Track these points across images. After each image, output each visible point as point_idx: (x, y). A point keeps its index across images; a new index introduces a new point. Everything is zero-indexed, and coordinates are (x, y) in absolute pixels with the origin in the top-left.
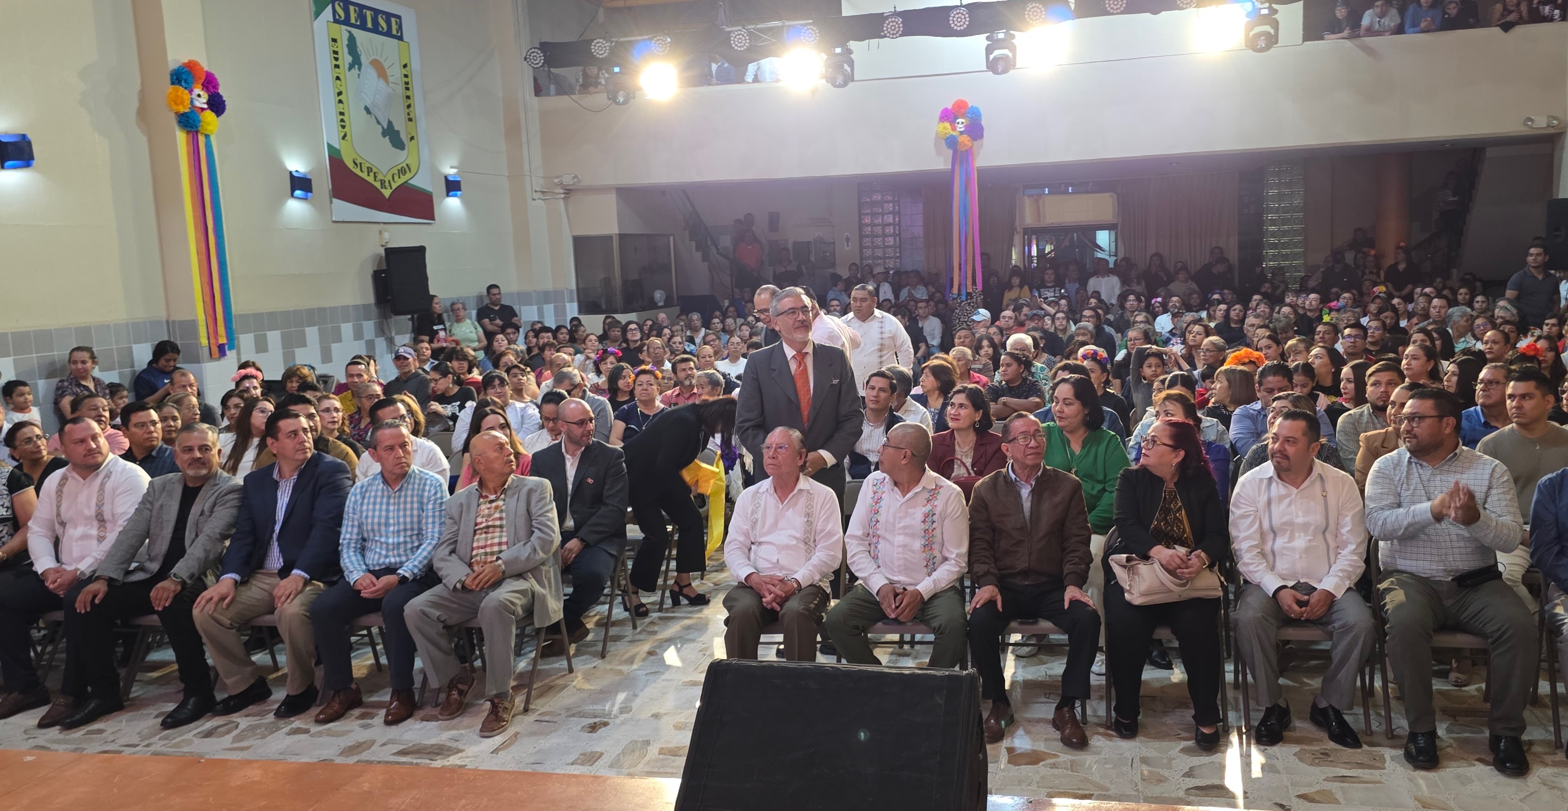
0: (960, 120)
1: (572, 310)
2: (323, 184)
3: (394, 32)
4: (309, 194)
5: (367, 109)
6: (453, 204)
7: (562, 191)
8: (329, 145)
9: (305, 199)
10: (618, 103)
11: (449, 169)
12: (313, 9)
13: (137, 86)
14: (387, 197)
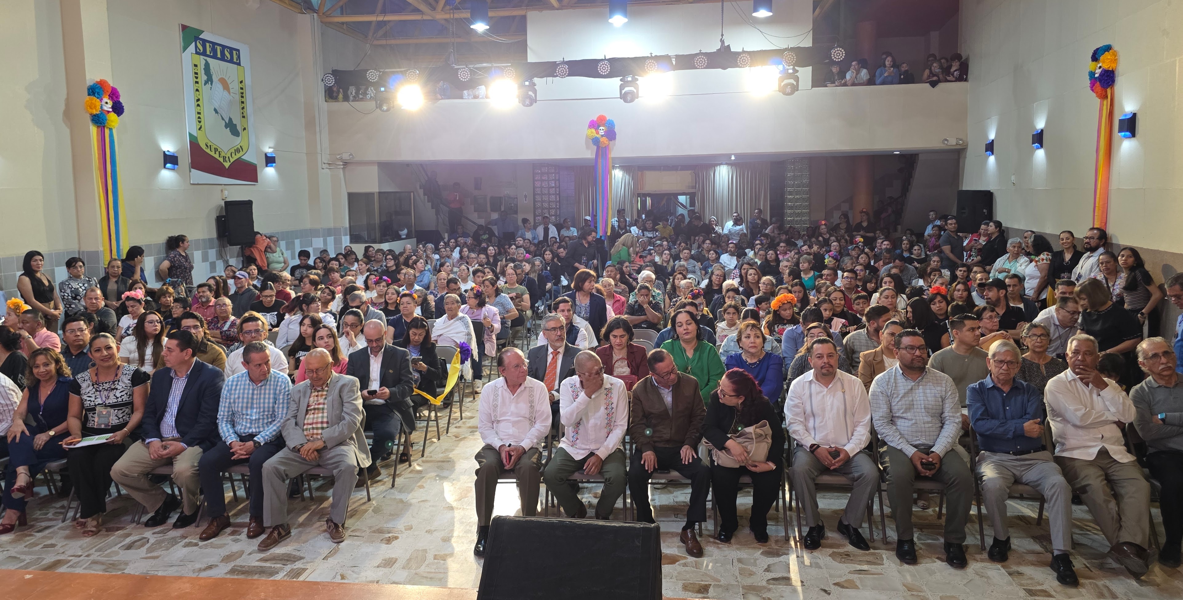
0: (601, 128)
1: (346, 241)
2: (185, 160)
3: (235, 60)
4: (176, 166)
5: (215, 110)
6: (270, 172)
7: (341, 163)
8: (190, 134)
9: (173, 169)
10: (383, 111)
11: (268, 150)
12: (182, 44)
13: (64, 96)
14: (227, 167)
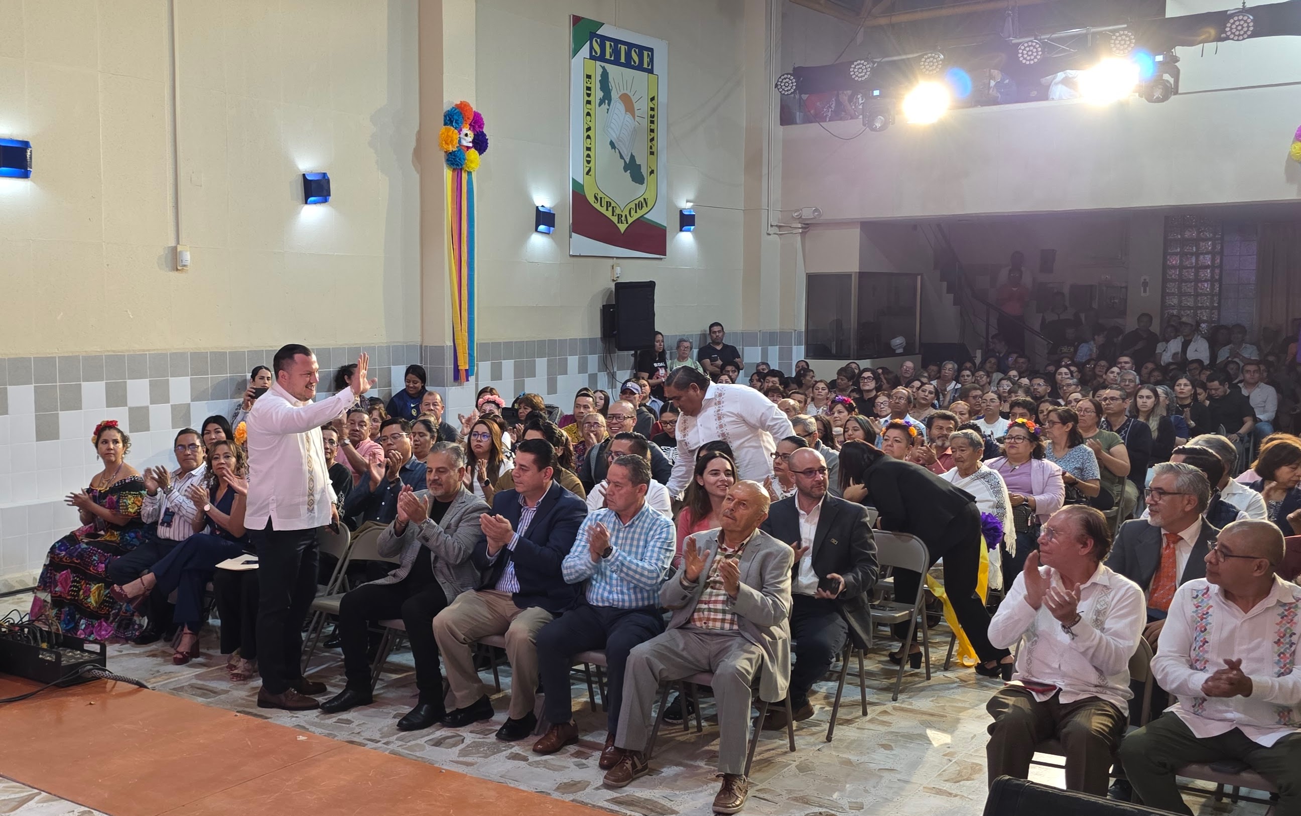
2: (564, 220)
3: (645, 66)
4: (552, 229)
5: (612, 144)
6: (686, 239)
7: (800, 225)
8: (573, 180)
9: (547, 233)
11: (685, 205)
12: (572, 46)
13: (415, 129)
14: (622, 232)
